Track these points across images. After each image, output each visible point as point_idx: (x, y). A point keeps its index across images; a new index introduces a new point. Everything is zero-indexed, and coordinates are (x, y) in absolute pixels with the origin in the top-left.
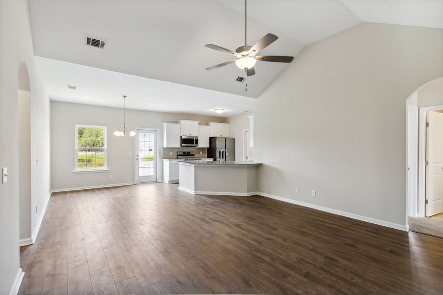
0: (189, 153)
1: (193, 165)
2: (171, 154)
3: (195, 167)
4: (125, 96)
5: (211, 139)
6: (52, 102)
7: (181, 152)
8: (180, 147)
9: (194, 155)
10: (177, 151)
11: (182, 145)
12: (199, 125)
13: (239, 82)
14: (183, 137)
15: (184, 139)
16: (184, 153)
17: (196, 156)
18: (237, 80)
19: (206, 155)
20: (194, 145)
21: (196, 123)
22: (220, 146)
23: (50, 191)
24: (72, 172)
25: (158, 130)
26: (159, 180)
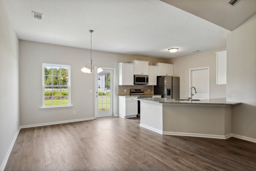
0: (140, 90)
1: (162, 104)
2: (125, 91)
3: (163, 106)
4: (92, 31)
5: (158, 78)
6: (21, 41)
7: (133, 89)
8: (133, 85)
9: (143, 92)
10: (130, 88)
11: (136, 83)
12: (149, 65)
13: (231, 5)
14: (136, 76)
15: (137, 78)
16: (136, 90)
17: (146, 93)
18: (229, 3)
19: (153, 92)
20: (146, 83)
21: (147, 63)
22: (167, 84)
23: (19, 127)
24: (40, 109)
25: (114, 69)
26: (115, 115)
